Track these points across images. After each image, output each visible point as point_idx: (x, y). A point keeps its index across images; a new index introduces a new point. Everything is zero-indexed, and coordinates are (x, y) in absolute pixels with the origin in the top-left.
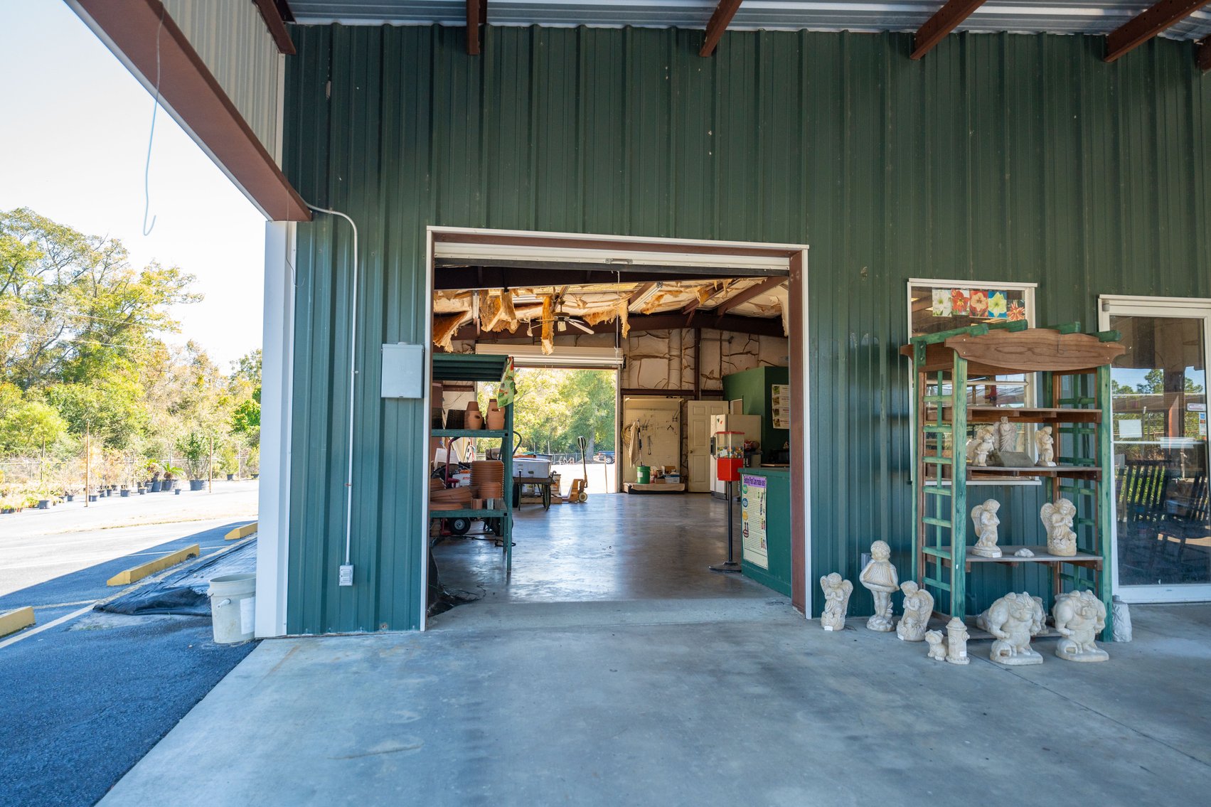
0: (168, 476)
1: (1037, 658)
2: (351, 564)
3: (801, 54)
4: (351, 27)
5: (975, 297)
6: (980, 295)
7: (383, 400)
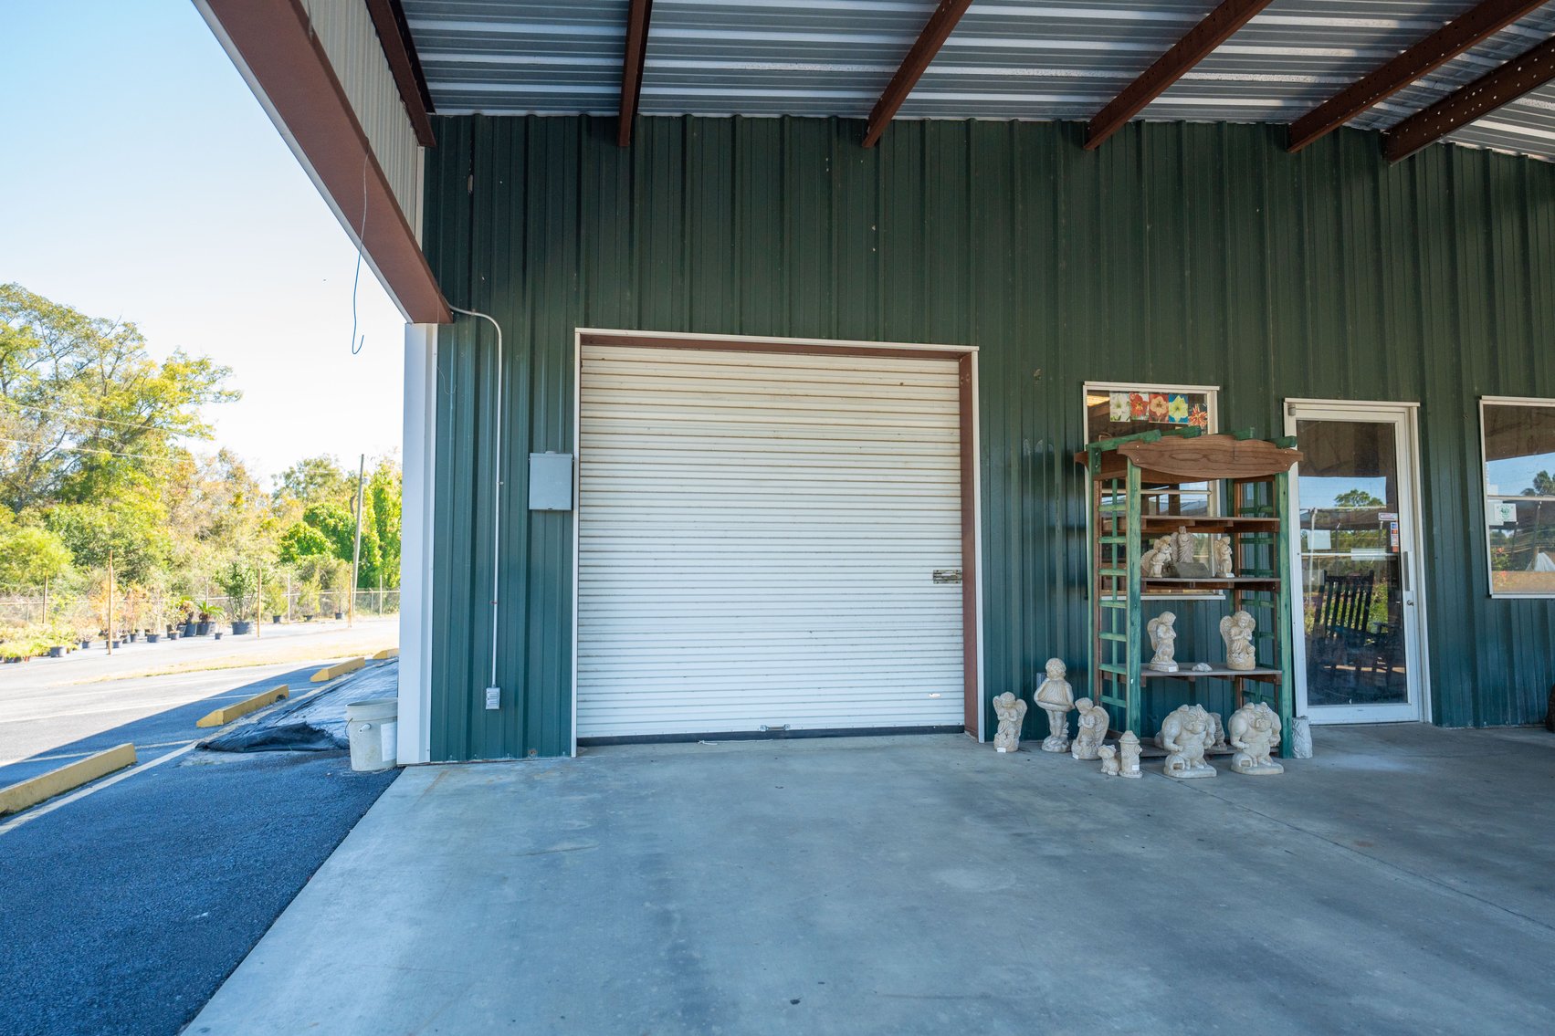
0: (204, 617)
1: (1211, 771)
2: (497, 687)
3: (968, 144)
4: (494, 118)
5: (1155, 401)
6: (1160, 398)
7: (530, 512)
